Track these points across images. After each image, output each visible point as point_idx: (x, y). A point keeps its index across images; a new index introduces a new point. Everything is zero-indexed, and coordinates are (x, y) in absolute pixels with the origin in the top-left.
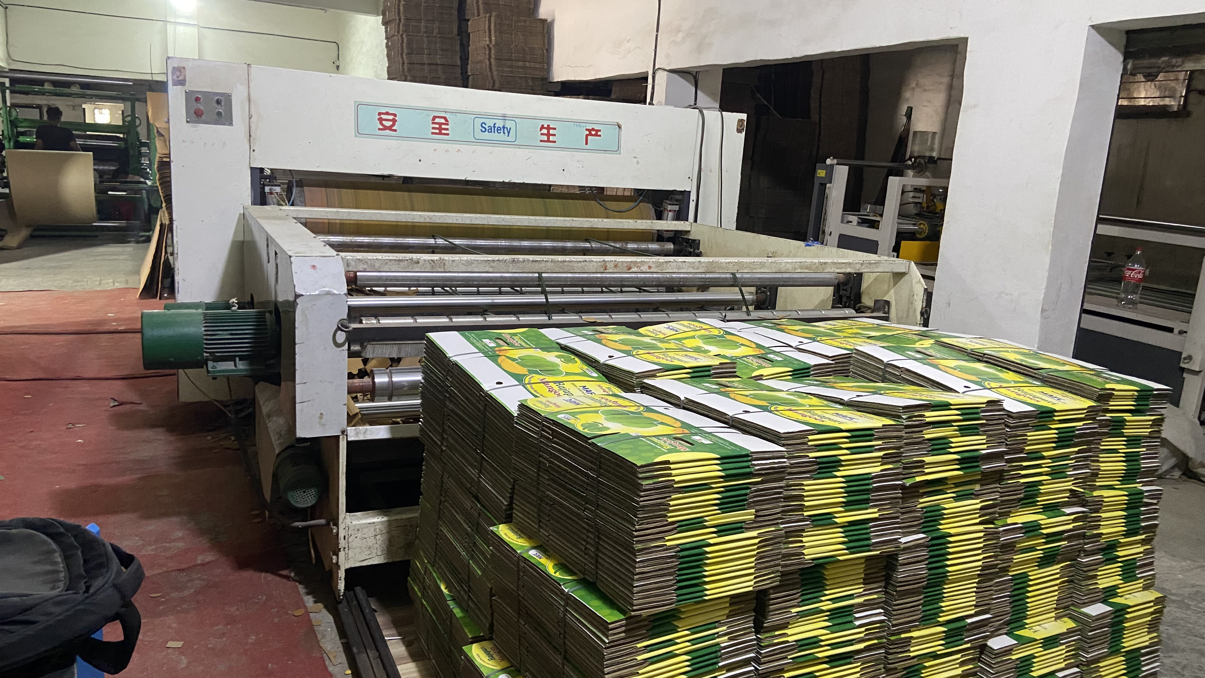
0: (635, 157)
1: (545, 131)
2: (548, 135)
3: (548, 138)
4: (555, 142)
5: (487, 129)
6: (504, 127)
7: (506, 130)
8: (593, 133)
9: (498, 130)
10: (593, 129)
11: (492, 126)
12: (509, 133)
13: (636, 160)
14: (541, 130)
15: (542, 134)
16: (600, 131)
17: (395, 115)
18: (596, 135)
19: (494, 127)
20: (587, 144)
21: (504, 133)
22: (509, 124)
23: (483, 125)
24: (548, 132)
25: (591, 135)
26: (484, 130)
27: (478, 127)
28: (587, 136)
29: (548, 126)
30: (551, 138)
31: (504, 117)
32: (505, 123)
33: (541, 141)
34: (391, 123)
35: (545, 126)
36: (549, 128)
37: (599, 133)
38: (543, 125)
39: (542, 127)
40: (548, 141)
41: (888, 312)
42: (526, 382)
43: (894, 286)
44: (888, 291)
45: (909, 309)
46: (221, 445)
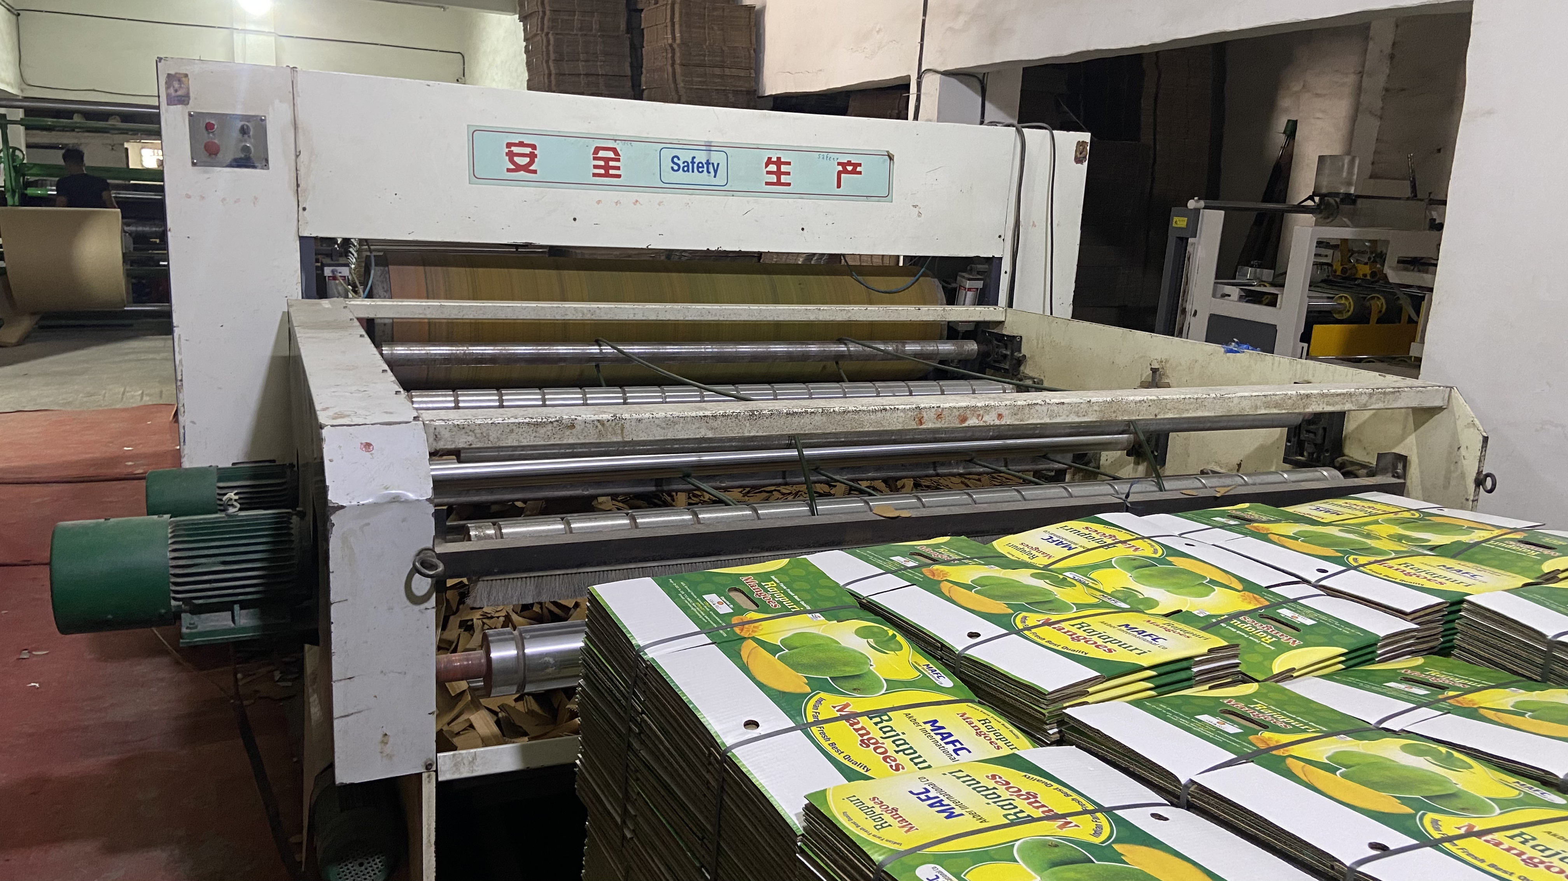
0: (915, 206)
1: (773, 168)
2: (779, 173)
3: (779, 179)
4: (789, 184)
5: (682, 166)
6: (708, 163)
7: (711, 166)
8: (850, 168)
9: (698, 167)
10: (849, 163)
11: (690, 161)
12: (716, 172)
13: (916, 210)
14: (767, 166)
15: (768, 173)
16: (860, 165)
17: (534, 147)
18: (854, 172)
19: (693, 163)
20: (839, 186)
21: (708, 172)
22: (715, 158)
23: (676, 160)
24: (779, 168)
25: (845, 171)
26: (676, 168)
27: (667, 164)
28: (839, 173)
29: (779, 159)
30: (784, 179)
31: (709, 147)
32: (709, 155)
33: (767, 183)
34: (528, 160)
35: (774, 159)
36: (779, 162)
37: (859, 169)
38: (770, 159)
39: (769, 162)
40: (779, 183)
41: (1404, 476)
42: (811, 719)
43: (1415, 430)
44: (1403, 438)
45: (1449, 472)
46: (257, 691)
